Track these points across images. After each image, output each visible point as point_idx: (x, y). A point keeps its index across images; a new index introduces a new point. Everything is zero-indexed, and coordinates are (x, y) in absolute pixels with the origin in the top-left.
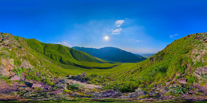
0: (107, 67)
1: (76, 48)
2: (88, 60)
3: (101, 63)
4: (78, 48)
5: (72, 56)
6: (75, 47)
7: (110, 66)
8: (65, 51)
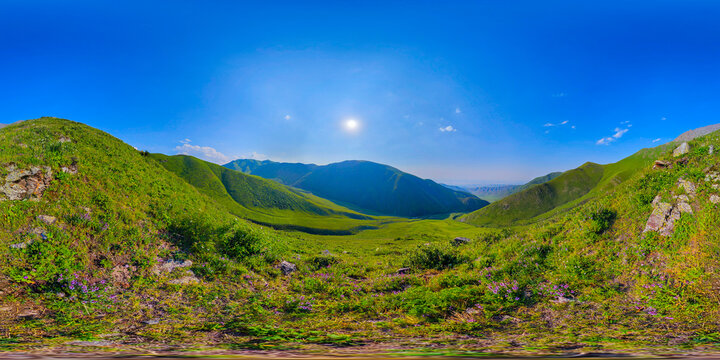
0: (336, 227)
1: (244, 164)
2: (277, 206)
3: (320, 214)
4: (250, 163)
5: (226, 193)
6: (240, 162)
7: (346, 228)
8: (205, 176)
